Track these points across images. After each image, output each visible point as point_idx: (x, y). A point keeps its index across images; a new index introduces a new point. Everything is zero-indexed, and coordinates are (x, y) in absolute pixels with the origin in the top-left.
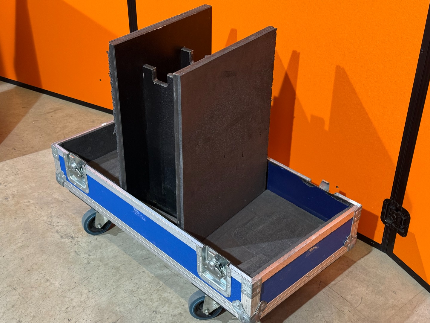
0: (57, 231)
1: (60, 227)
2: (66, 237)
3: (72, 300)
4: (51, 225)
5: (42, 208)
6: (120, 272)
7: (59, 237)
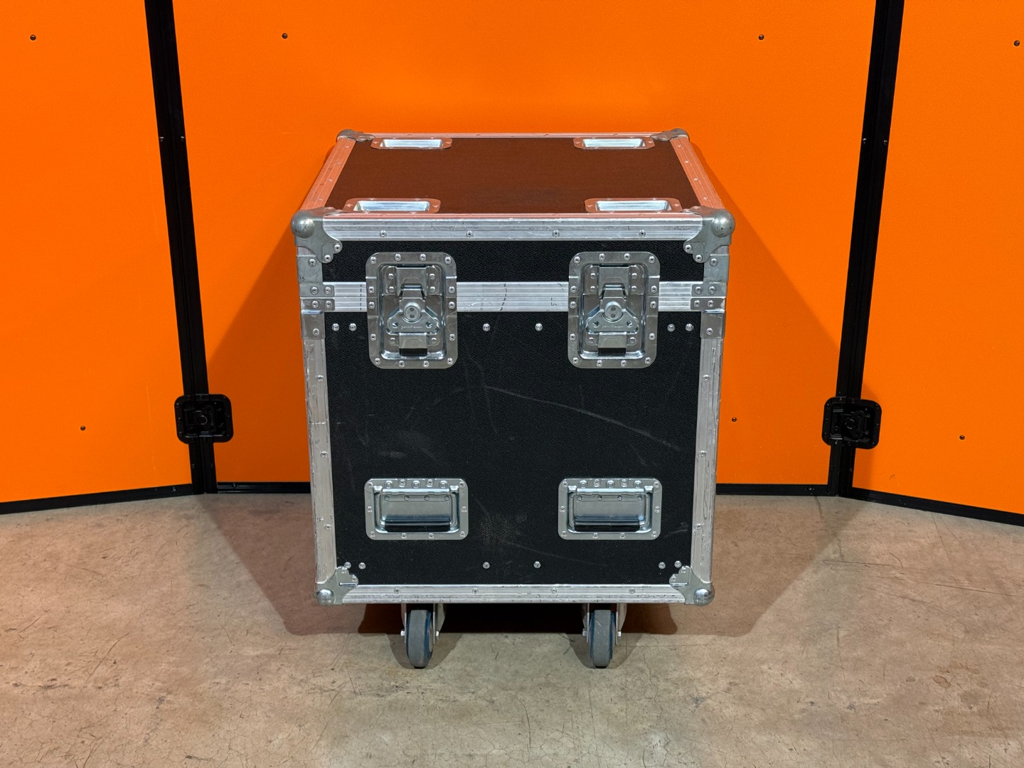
0: (355, 692)
1: (349, 685)
2: (387, 691)
3: (556, 754)
4: (325, 691)
5: (260, 679)
6: (559, 685)
7: (377, 698)
